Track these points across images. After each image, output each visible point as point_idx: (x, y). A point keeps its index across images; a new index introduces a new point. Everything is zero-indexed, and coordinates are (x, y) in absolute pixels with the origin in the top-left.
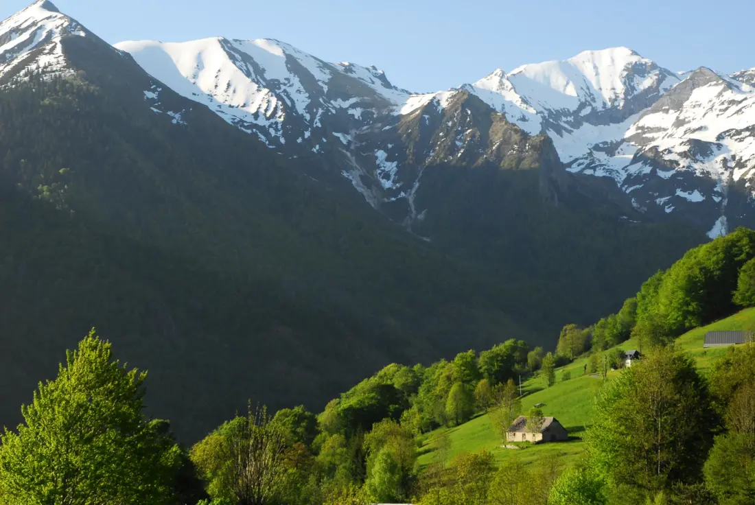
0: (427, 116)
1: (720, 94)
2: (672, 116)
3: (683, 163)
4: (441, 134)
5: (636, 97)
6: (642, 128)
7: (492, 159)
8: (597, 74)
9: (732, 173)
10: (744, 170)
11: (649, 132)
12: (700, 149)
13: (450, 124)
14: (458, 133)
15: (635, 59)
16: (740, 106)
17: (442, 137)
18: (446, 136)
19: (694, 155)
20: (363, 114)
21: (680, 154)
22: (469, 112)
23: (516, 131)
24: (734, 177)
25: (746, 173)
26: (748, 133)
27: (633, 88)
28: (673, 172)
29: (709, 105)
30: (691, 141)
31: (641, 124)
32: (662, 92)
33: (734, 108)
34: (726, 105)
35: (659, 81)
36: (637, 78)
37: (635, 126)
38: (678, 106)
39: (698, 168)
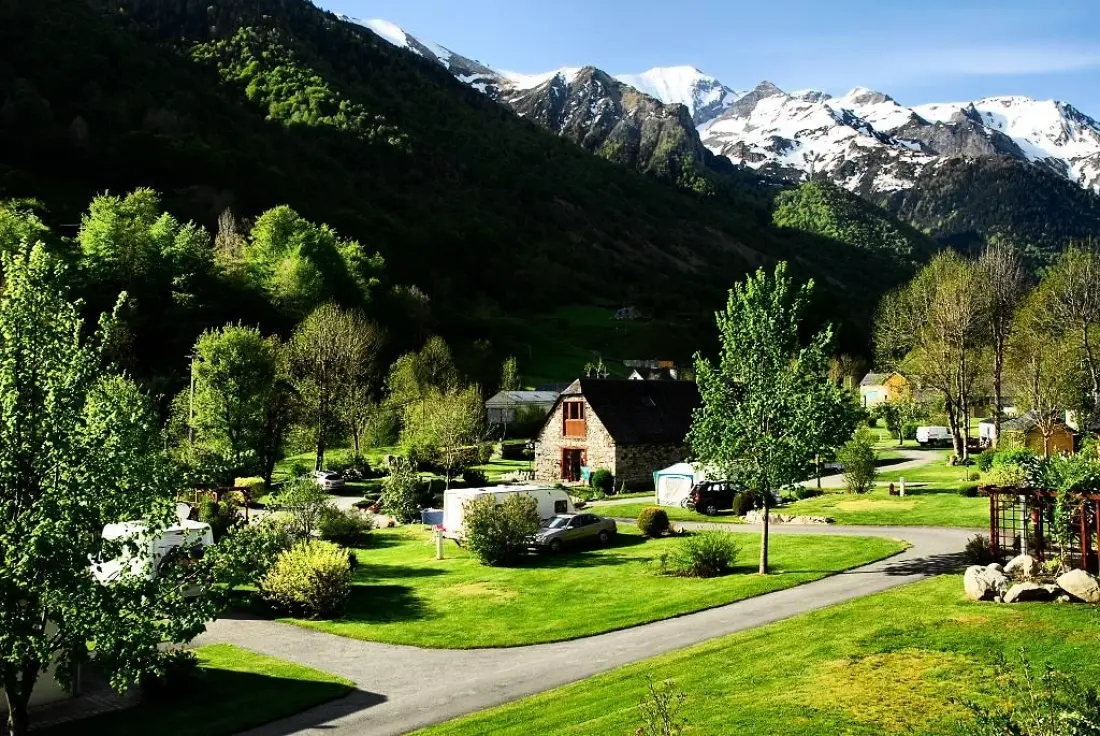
0: (555, 88)
1: (784, 105)
2: (742, 122)
3: (770, 155)
4: (573, 103)
5: (703, 109)
6: (715, 133)
7: (632, 124)
8: (667, 87)
9: (813, 166)
10: (823, 163)
11: (721, 136)
12: (781, 144)
13: (581, 94)
14: (591, 101)
15: (700, 77)
16: (807, 112)
17: (575, 106)
18: (579, 103)
19: (778, 149)
20: (486, 88)
21: (766, 148)
22: (599, 84)
23: (650, 100)
24: (815, 169)
25: (826, 165)
26: (821, 132)
27: (701, 102)
28: (762, 163)
29: (776, 113)
30: (773, 138)
31: (713, 129)
32: (725, 106)
33: (802, 114)
34: (794, 111)
35: (723, 96)
36: (702, 93)
37: (708, 131)
38: (746, 114)
39: (783, 161)
